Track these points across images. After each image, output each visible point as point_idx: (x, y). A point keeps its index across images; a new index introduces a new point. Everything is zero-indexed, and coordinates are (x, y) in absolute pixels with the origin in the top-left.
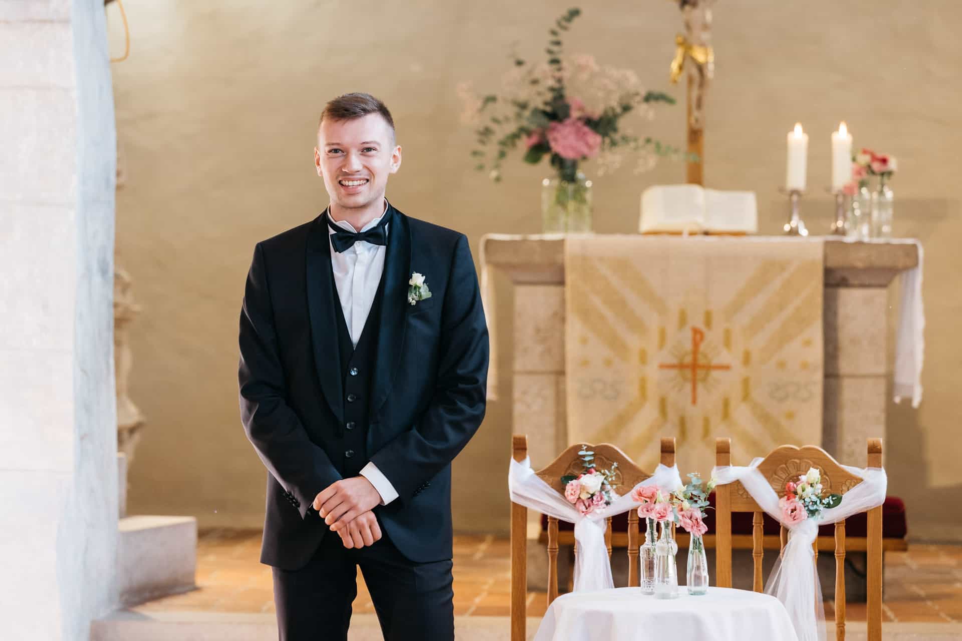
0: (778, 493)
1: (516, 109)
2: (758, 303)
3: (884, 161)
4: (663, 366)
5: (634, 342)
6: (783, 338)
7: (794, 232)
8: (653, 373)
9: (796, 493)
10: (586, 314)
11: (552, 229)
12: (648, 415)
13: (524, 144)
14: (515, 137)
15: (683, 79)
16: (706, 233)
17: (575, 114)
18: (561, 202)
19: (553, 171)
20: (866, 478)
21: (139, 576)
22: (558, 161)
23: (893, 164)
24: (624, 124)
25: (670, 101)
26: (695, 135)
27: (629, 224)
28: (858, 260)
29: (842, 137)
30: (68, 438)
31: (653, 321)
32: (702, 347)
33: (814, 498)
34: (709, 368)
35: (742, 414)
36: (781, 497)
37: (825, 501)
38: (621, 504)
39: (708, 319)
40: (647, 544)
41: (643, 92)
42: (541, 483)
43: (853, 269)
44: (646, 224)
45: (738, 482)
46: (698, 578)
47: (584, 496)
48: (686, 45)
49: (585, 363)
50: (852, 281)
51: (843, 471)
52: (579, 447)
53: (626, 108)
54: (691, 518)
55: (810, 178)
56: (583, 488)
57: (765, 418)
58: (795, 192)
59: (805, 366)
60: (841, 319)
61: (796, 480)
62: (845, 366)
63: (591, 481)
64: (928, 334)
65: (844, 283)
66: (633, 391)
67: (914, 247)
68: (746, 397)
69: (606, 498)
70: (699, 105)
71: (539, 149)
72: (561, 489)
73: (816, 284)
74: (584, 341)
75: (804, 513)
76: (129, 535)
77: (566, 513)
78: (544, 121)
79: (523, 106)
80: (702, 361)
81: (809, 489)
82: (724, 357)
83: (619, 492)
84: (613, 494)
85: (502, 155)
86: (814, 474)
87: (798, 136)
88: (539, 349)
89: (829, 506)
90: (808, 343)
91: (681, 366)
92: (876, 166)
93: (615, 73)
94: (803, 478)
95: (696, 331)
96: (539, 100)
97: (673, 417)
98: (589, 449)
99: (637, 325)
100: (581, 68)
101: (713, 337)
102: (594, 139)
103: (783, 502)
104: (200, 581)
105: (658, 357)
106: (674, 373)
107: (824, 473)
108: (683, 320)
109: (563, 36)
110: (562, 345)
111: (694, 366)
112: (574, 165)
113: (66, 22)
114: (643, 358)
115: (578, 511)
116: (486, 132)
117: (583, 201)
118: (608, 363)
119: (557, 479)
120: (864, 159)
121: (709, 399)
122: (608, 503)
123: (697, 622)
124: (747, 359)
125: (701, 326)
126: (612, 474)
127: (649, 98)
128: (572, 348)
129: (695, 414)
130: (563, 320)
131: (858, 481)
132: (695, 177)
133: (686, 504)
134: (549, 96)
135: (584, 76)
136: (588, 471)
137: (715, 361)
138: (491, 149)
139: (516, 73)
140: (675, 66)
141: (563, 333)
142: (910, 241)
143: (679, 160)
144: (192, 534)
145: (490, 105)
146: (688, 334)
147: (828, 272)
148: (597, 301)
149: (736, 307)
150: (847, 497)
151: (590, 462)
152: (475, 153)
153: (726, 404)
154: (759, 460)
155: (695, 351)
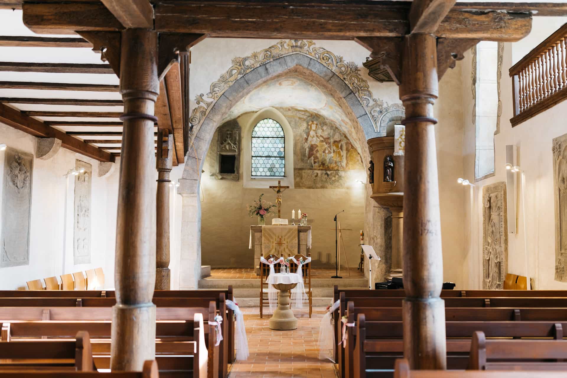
0: (296, 260)
1: (254, 208)
2: (289, 234)
3: (306, 215)
4: (276, 244)
5: (272, 240)
6: (292, 239)
7: (293, 225)
8: (274, 244)
10: (265, 236)
11: (260, 225)
12: (274, 250)
13: (256, 213)
14: (254, 211)
15: (277, 203)
16: (281, 225)
17: (263, 208)
18: (261, 220)
19: (260, 216)
21: (204, 274)
22: (260, 215)
23: (307, 215)
24: (270, 210)
25: (276, 206)
26: (279, 211)
27: (271, 224)
28: (302, 228)
29: (299, 211)
30: (196, 254)
31: (274, 237)
33: (301, 261)
34: (282, 244)
35: (287, 250)
38: (276, 262)
39: (282, 237)
40: (281, 267)
41: (272, 205)
42: (265, 260)
43: (302, 230)
44: (273, 224)
45: (291, 259)
46: (288, 272)
48: (278, 198)
49: (265, 243)
50: (302, 232)
51: (305, 257)
53: (270, 207)
55: (295, 217)
56: (271, 260)
57: (290, 251)
58: (293, 219)
59: (296, 244)
60: (300, 237)
61: (299, 259)
62: (301, 243)
63: (272, 259)
65: (300, 232)
66: (272, 247)
67: (310, 227)
68: (287, 248)
70: (280, 207)
71: (258, 213)
72: (268, 261)
73: (297, 232)
74: (265, 240)
75: (300, 263)
76: (202, 268)
77: (268, 264)
78: (258, 209)
79: (256, 207)
82: (284, 242)
83: (276, 261)
85: (253, 214)
86: (302, 258)
87: (293, 211)
88: (258, 241)
89: (303, 262)
90: (296, 240)
92: (304, 215)
93: (268, 203)
96: (258, 206)
97: (277, 251)
98: (271, 255)
99: (272, 238)
100: (264, 202)
101: (283, 239)
102: (266, 212)
103: (298, 262)
104: (211, 275)
105: (275, 242)
106: (277, 244)
108: (278, 237)
109: (261, 197)
110: (262, 241)
111: (280, 244)
112: (263, 215)
113: (196, 197)
114: (273, 243)
115: (270, 263)
116: (251, 211)
117: (264, 220)
118: (268, 243)
119: (267, 259)
120: (303, 214)
121: (282, 248)
122: (274, 262)
123: (289, 277)
124: (287, 243)
125: (281, 238)
127: (273, 206)
128: (263, 241)
129: (280, 250)
130: (262, 237)
131: (307, 259)
132: (279, 217)
133: (287, 262)
134: (259, 206)
135: (264, 203)
138: (251, 213)
139: (255, 203)
140: (276, 202)
141: (262, 239)
143: (277, 215)
144: (210, 268)
145: (251, 207)
146: (279, 239)
147: (298, 230)
148: (266, 235)
149: (285, 235)
150: (306, 261)
151: (272, 257)
152: (249, 214)
153: (284, 249)
154: (294, 256)
155: (280, 242)
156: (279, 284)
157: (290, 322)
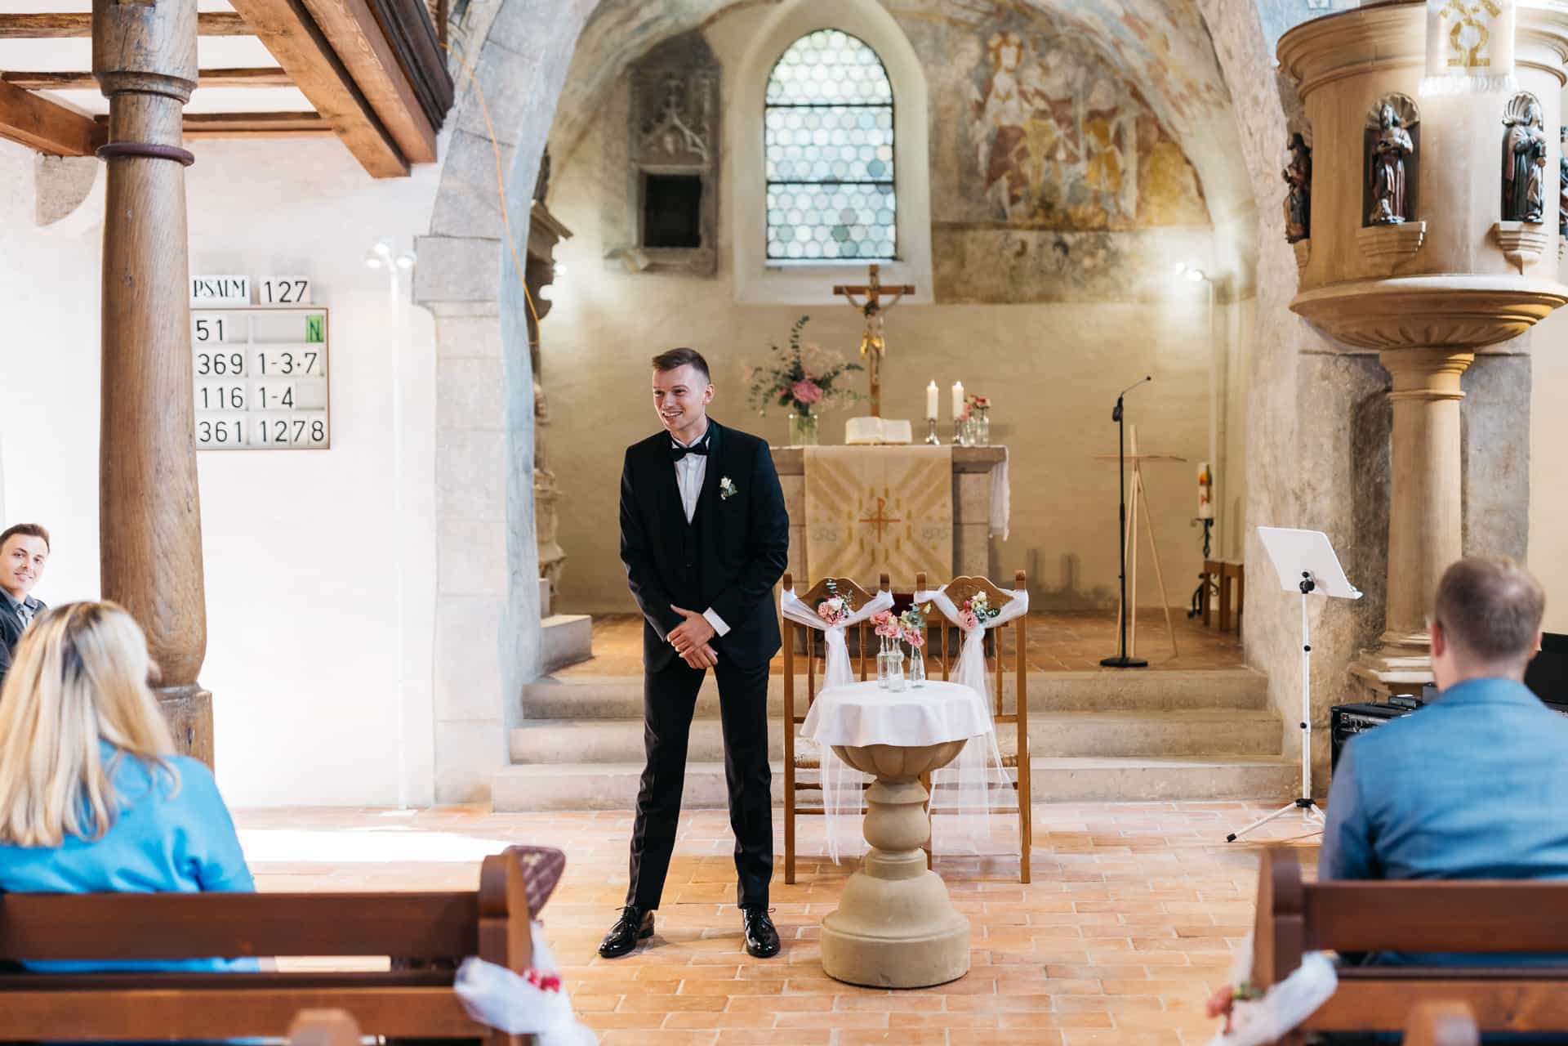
0: (957, 607)
1: (773, 375)
2: (915, 483)
3: (983, 401)
4: (862, 521)
5: (844, 507)
6: (930, 503)
7: (932, 442)
8: (856, 525)
9: (970, 608)
10: (817, 491)
11: (796, 443)
12: (853, 549)
13: (778, 395)
14: (773, 391)
15: (868, 357)
16: (884, 444)
17: (807, 377)
18: (800, 427)
19: (795, 410)
20: (1015, 597)
21: (555, 653)
22: (798, 404)
23: (988, 403)
24: (835, 383)
25: (861, 369)
26: (875, 389)
27: (841, 441)
28: (972, 457)
29: (958, 388)
30: (504, 573)
31: (855, 495)
32: (884, 510)
33: (983, 611)
34: (887, 521)
35: (907, 547)
36: (960, 610)
37: (990, 613)
38: (857, 618)
39: (886, 492)
40: (882, 653)
41: (845, 364)
42: (802, 605)
43: (969, 463)
44: (849, 439)
45: (933, 602)
46: (917, 674)
47: (831, 613)
48: (869, 338)
49: (817, 520)
50: (968, 470)
51: (1000, 592)
52: (827, 580)
53: (836, 374)
54: (913, 634)
55: (940, 412)
56: (830, 608)
57: (920, 549)
58: (932, 420)
59: (942, 519)
60: (962, 494)
61: (970, 599)
62: (964, 518)
63: (835, 603)
64: (1011, 499)
65: (963, 471)
66: (844, 536)
67: (1003, 449)
68: (909, 537)
69: (845, 614)
70: (877, 371)
71: (787, 398)
72: (815, 608)
73: (948, 471)
74: (816, 507)
75: (977, 621)
76: (548, 629)
77: (819, 624)
78: (790, 381)
79: (777, 373)
80: (883, 517)
81: (979, 606)
82: (897, 515)
83: (855, 610)
84: (850, 611)
85: (766, 401)
86: (982, 595)
87: (933, 389)
89: (992, 616)
90: (944, 505)
91: (871, 520)
92: (979, 404)
93: (830, 353)
94: (975, 598)
95: (880, 500)
96: (786, 369)
97: (867, 550)
98: (833, 581)
99: (846, 497)
100: (811, 350)
101: (890, 503)
102: (819, 391)
103: (962, 614)
104: (595, 654)
105: (858, 516)
106: (867, 524)
107: (988, 594)
108: (872, 494)
109: (800, 332)
110: (803, 509)
111: (879, 520)
112: (807, 406)
113: (496, 316)
114: (850, 516)
115: (827, 622)
116: (757, 388)
117: (813, 427)
118: (830, 520)
119: (813, 601)
120: (971, 400)
121: (888, 539)
122: (846, 617)
124: (909, 516)
125: (883, 497)
126: (849, 598)
127: (849, 367)
128: (809, 511)
129: (881, 548)
130: (803, 495)
131: (1011, 599)
132: (876, 412)
133: (909, 625)
134: (792, 367)
135: (812, 355)
136: (833, 596)
137: (892, 517)
138: (760, 399)
139: (773, 354)
140: (863, 349)
141: (803, 503)
142: (1001, 446)
143: (867, 403)
144: (589, 625)
145: (759, 373)
146: (875, 503)
147: (954, 465)
148: (822, 484)
149: (901, 486)
150: (1003, 609)
151: (834, 590)
152: (750, 400)
153: (898, 542)
154: (945, 587)
155: (879, 512)
156: (868, 748)
157: (929, 943)
